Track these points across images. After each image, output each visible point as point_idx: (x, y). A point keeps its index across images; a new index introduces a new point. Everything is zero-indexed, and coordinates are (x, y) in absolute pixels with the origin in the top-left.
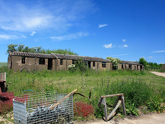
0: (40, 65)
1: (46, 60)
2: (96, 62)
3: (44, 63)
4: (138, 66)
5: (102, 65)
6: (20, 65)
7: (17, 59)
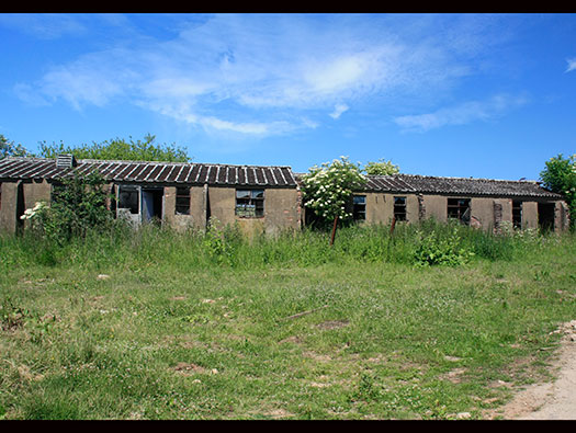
2: (193, 190)
4: (525, 205)
5: (239, 201)
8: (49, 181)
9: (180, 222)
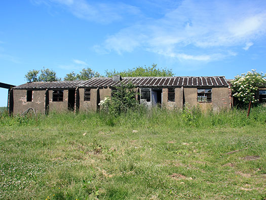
0: (55, 102)
1: (66, 93)
2: (176, 89)
3: (61, 100)
5: (199, 94)
6: (25, 104)
7: (20, 95)
8: (110, 87)
9: (170, 105)
